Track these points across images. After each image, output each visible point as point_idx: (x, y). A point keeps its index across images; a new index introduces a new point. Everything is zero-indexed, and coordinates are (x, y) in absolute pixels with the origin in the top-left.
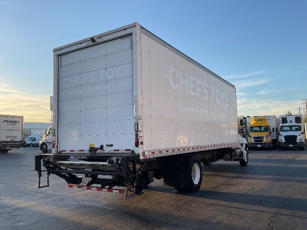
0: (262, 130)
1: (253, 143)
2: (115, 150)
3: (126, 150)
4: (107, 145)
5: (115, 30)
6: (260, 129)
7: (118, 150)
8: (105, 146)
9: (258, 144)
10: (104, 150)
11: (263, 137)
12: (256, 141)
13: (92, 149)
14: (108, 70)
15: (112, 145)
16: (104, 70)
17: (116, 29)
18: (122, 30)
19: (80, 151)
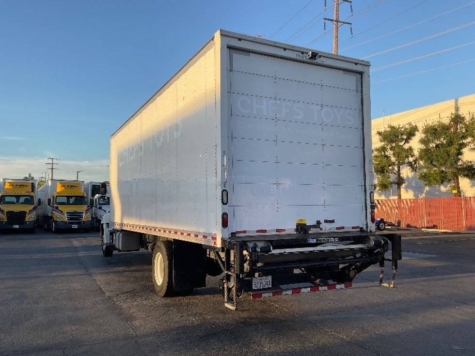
0: (71, 202)
1: (66, 223)
2: (337, 228)
3: (353, 228)
4: (326, 221)
5: (343, 57)
6: (68, 201)
7: (343, 228)
8: (322, 221)
9: (73, 223)
10: (321, 229)
11: (83, 213)
12: (71, 219)
13: (302, 228)
14: (325, 109)
15: (333, 221)
16: (319, 108)
17: (345, 58)
18: (352, 62)
19: (278, 231)
